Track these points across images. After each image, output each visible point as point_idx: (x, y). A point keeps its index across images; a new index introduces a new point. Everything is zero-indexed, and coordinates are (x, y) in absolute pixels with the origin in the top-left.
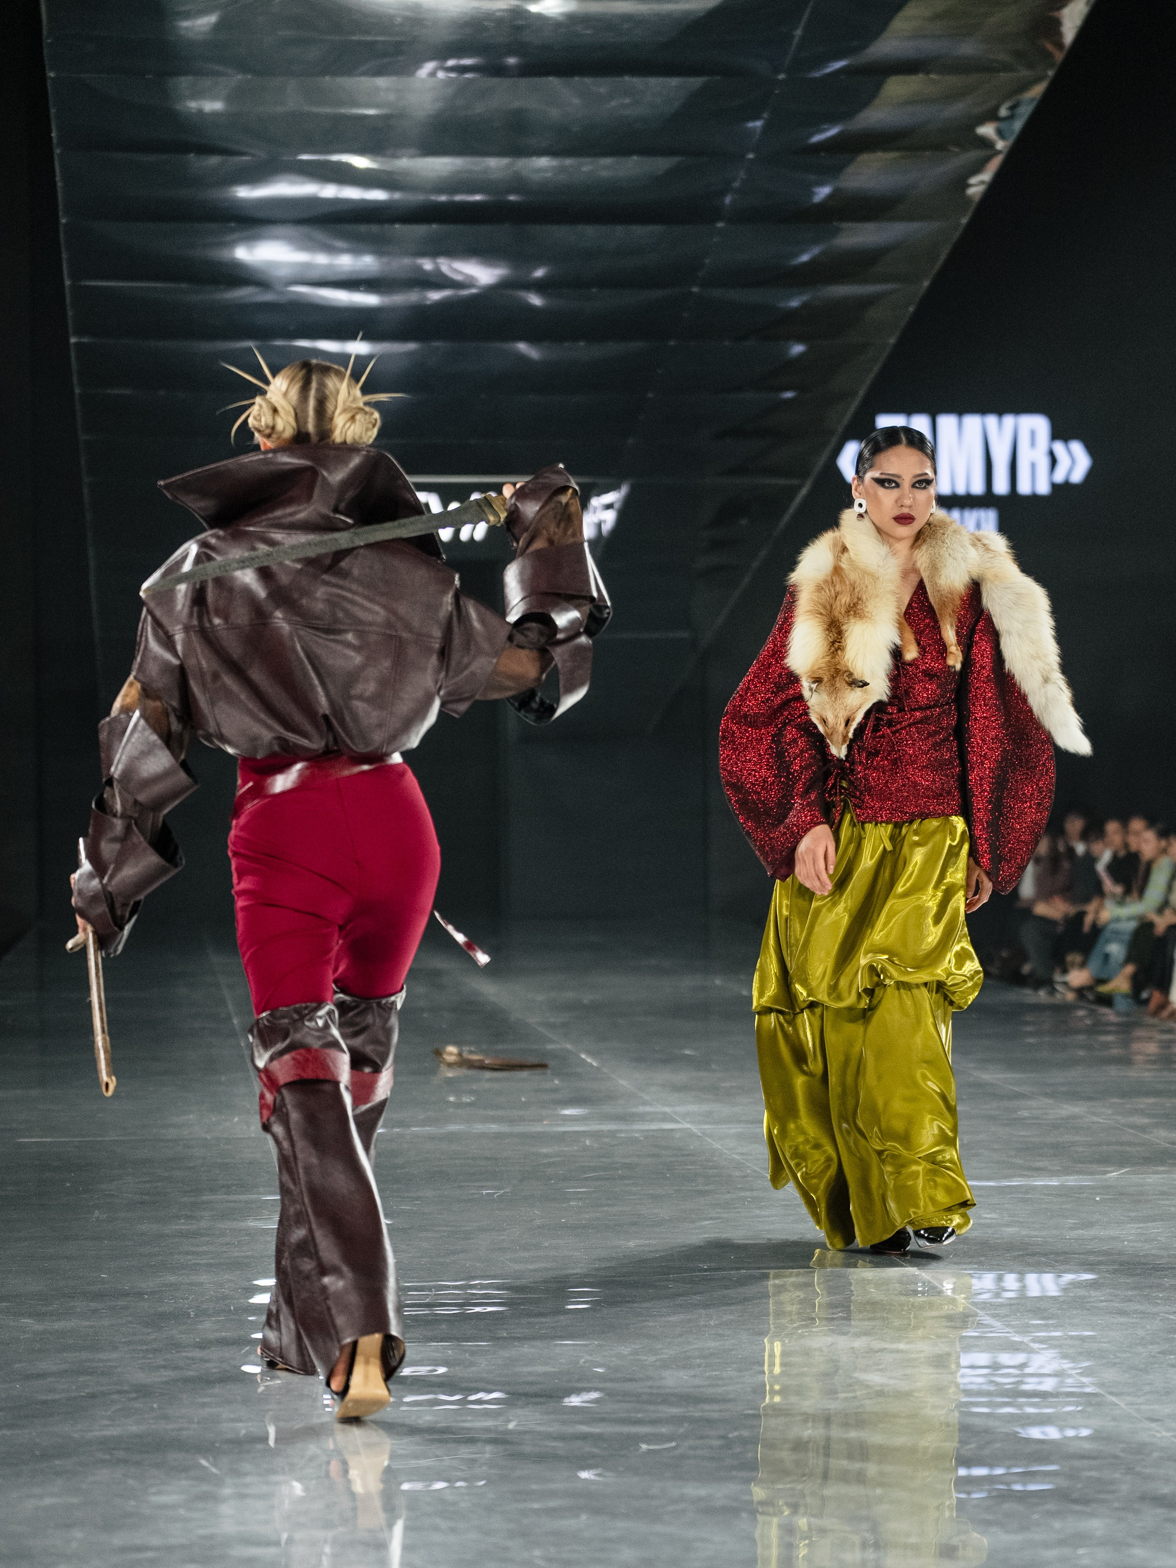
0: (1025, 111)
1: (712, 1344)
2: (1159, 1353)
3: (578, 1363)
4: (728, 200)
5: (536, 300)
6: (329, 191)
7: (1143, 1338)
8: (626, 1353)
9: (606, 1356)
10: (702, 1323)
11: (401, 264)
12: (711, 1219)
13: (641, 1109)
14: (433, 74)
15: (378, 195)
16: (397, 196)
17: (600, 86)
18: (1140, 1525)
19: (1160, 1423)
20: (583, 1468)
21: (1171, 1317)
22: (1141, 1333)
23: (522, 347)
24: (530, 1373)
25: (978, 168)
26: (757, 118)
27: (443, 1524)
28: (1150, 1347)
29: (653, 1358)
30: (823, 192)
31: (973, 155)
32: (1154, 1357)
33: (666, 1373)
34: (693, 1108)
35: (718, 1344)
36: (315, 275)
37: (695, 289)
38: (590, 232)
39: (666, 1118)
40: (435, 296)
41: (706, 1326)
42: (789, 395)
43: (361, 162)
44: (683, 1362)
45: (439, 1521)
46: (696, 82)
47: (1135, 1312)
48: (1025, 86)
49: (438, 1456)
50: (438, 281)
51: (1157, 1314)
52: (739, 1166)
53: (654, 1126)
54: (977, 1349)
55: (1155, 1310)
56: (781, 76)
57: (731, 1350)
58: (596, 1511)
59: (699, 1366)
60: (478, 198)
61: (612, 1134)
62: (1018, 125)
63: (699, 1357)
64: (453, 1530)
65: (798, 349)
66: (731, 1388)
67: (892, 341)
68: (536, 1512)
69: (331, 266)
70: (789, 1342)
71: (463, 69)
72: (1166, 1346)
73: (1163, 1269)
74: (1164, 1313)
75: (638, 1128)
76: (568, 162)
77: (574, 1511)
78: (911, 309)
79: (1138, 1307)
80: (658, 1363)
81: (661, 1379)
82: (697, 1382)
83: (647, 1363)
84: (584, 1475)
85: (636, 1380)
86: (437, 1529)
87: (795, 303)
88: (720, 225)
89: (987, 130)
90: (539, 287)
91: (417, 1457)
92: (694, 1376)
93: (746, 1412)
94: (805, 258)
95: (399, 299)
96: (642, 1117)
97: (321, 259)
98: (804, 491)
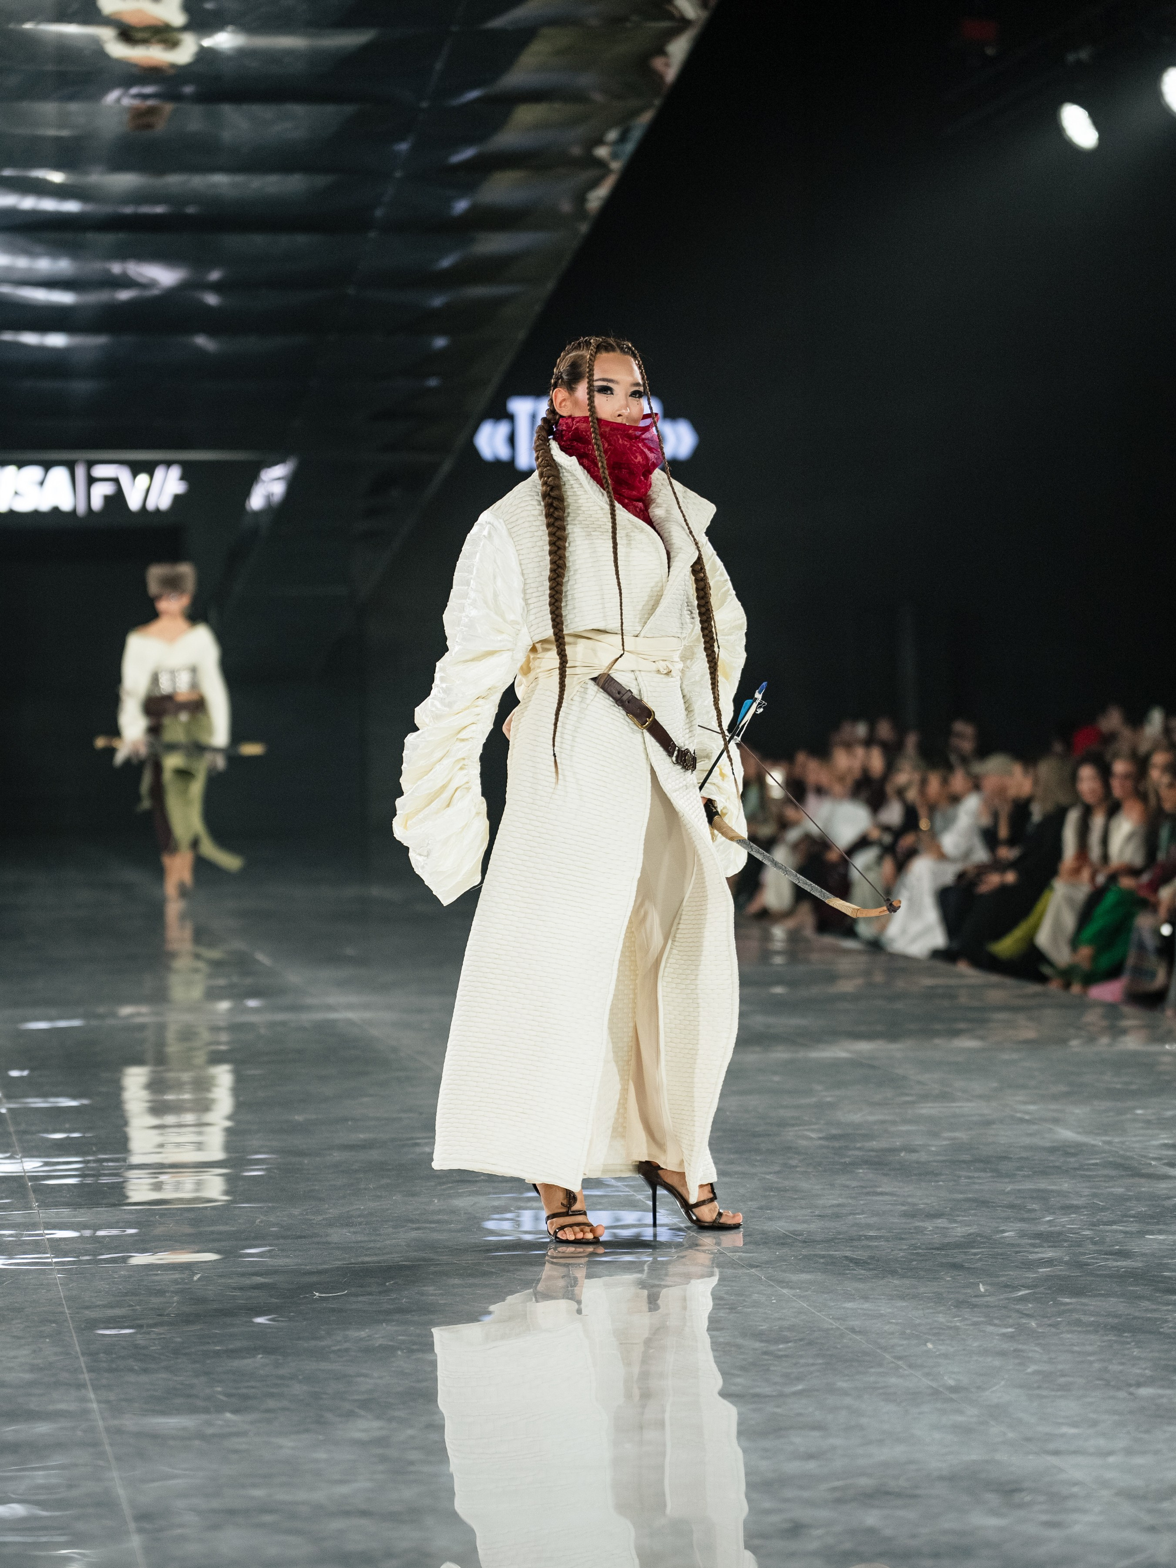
0: (636, 134)
1: (372, 1205)
2: (758, 1208)
3: (255, 1223)
4: (379, 213)
5: (212, 299)
6: (28, 203)
7: (744, 1195)
8: (296, 1213)
9: (278, 1217)
10: (362, 1186)
11: (94, 267)
12: (371, 1095)
13: (309, 1001)
14: (118, 100)
15: (71, 206)
16: (89, 208)
17: (265, 112)
18: (742, 1357)
19: (758, 1269)
20: (259, 1314)
21: (768, 1177)
22: (742, 1191)
23: (201, 341)
24: (212, 1233)
25: (594, 184)
26: (402, 139)
27: (136, 1366)
28: (750, 1203)
29: (320, 1218)
30: (461, 206)
31: (589, 174)
32: (753, 1212)
33: (330, 1231)
34: (353, 999)
35: (376, 1204)
36: (16, 276)
37: (351, 291)
38: (258, 241)
39: (330, 1008)
40: (124, 295)
41: (365, 1189)
42: (433, 382)
43: (56, 177)
44: (346, 1221)
45: (131, 1362)
46: (349, 109)
47: (736, 1173)
48: (636, 112)
49: (131, 1306)
50: (126, 282)
51: (755, 1174)
52: (395, 1050)
53: (319, 1016)
54: (599, 1207)
55: (754, 1171)
56: (424, 104)
57: (388, 1210)
58: (268, 1351)
59: (360, 1224)
60: (159, 210)
61: (283, 1024)
62: (629, 147)
63: (359, 1216)
64: (145, 1371)
65: (440, 342)
66: (388, 1242)
67: (521, 335)
68: (217, 1354)
69: (30, 270)
70: (439, 1200)
71: (145, 97)
72: (764, 1203)
73: (760, 1136)
74: (762, 1173)
75: (306, 1018)
76: (239, 178)
77: (252, 1351)
78: (537, 308)
79: (739, 1169)
80: (324, 1222)
81: (327, 1236)
82: (359, 1238)
83: (315, 1222)
84: (260, 1320)
85: (305, 1237)
86: (131, 1370)
87: (438, 302)
88: (372, 235)
89: (602, 152)
90: (216, 287)
91: (111, 1307)
92: (354, 1233)
93: (401, 1263)
94: (446, 263)
95: (93, 298)
96: (308, 1008)
97: (22, 263)
98: (447, 466)
